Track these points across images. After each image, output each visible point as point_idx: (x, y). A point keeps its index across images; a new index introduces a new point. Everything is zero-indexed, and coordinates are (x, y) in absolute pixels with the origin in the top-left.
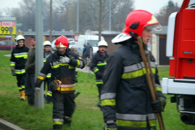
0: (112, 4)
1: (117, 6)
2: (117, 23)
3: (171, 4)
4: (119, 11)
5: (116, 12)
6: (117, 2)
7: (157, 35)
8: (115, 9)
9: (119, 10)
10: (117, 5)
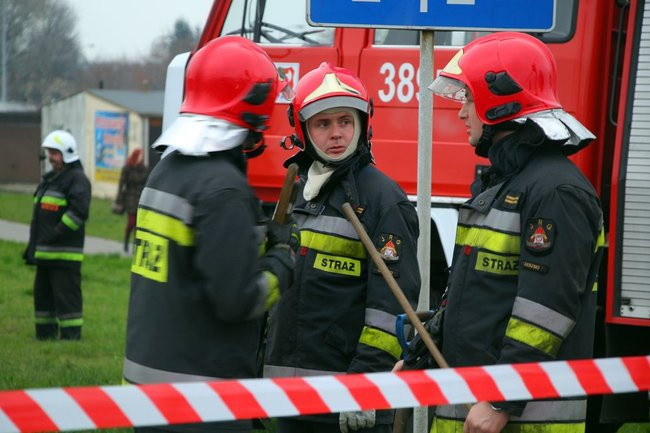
0: (10, 24)
1: (27, 31)
2: (25, 79)
3: (182, 29)
4: (30, 45)
5: (23, 47)
6: (26, 18)
7: (142, 116)
8: (18, 39)
9: (33, 42)
10: (25, 24)
